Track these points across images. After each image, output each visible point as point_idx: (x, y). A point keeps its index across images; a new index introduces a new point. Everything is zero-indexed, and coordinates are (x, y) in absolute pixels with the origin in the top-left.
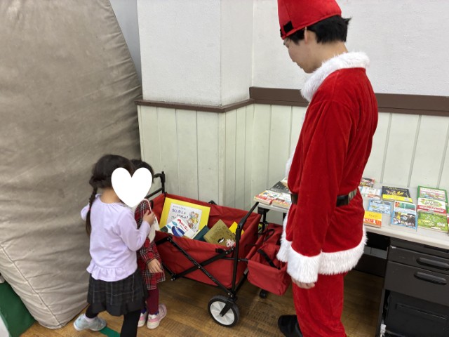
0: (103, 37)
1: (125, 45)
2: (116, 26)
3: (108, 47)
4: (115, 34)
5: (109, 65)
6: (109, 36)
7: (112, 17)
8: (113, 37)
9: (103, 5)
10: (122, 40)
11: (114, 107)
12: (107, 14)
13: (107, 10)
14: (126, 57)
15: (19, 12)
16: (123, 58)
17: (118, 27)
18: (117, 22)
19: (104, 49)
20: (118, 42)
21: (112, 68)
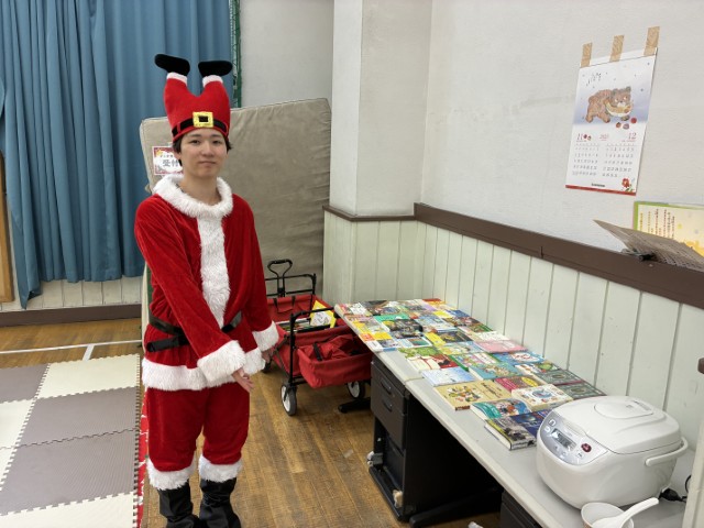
0: (314, 148)
3: (317, 156)
5: (314, 172)
6: (322, 147)
9: (322, 120)
11: (310, 210)
12: (324, 128)
15: (242, 130)
21: (316, 175)
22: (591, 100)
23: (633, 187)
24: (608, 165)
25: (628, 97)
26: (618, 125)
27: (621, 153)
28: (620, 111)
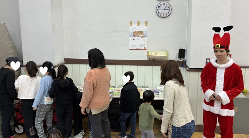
0: (6, 43)
1: (14, 45)
2: (11, 38)
4: (11, 41)
6: (8, 42)
7: (9, 35)
8: (10, 43)
10: (13, 43)
12: (7, 35)
13: (7, 33)
14: (15, 49)
16: (14, 50)
17: (12, 39)
18: (11, 37)
19: (7, 47)
20: (12, 44)
22: (134, 32)
23: (147, 48)
24: (140, 45)
25: (143, 33)
26: (141, 38)
27: (143, 42)
28: (141, 35)
